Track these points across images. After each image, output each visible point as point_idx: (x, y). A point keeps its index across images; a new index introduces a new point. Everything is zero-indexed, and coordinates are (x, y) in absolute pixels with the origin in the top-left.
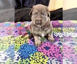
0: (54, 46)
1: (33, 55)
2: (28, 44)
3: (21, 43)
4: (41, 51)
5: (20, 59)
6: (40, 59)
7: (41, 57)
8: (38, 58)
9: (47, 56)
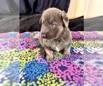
0: (73, 66)
1: (42, 78)
2: (36, 61)
3: (27, 60)
4: (55, 72)
5: (23, 82)
6: (52, 83)
7: (53, 81)
8: (49, 82)
9: (63, 80)
